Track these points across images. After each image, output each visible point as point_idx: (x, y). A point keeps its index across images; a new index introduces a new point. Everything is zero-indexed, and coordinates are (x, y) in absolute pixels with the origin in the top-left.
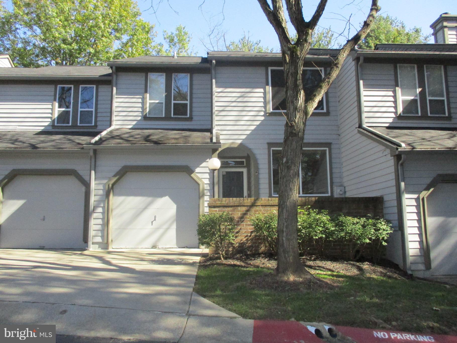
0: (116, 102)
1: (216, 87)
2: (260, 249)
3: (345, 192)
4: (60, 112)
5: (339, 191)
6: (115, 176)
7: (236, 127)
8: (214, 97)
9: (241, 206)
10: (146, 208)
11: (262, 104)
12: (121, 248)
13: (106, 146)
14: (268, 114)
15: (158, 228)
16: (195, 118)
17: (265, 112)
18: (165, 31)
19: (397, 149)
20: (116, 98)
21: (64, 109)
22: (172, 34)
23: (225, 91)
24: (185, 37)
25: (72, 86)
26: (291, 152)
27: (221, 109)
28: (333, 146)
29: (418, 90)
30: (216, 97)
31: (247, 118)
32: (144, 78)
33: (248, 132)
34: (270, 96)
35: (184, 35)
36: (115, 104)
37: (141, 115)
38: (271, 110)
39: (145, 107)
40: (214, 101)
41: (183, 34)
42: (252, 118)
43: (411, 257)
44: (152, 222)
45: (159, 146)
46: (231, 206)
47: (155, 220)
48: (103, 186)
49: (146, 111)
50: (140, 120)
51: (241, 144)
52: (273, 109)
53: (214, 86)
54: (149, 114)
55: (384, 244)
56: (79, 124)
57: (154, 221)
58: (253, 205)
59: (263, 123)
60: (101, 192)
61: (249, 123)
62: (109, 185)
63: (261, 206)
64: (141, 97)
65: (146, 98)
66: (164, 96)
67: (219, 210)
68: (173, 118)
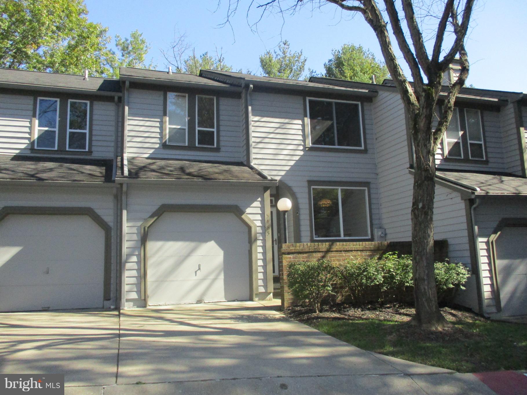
0: (128, 125)
1: (253, 115)
2: (337, 298)
3: (386, 234)
4: (42, 132)
5: (380, 233)
6: (152, 216)
7: (274, 162)
8: (250, 127)
9: (315, 252)
10: (188, 255)
11: (300, 138)
12: (160, 305)
13: (145, 180)
14: (307, 149)
15: (204, 279)
16: (223, 149)
17: (304, 146)
18: (118, 37)
19: (473, 193)
20: (129, 119)
21: (46, 129)
22: (127, 40)
23: (262, 120)
24: (142, 47)
25: (58, 100)
26: (427, 197)
27: (258, 140)
28: (372, 186)
29: (460, 132)
30: (253, 126)
31: (285, 152)
32: (162, 98)
33: (288, 168)
34: (308, 129)
35: (141, 44)
36: (127, 128)
37: (159, 142)
38: (311, 145)
39: (164, 133)
40: (250, 131)
41: (140, 42)
42: (292, 153)
43: (486, 301)
44: (196, 272)
45: (209, 182)
46: (306, 253)
47: (199, 269)
48: (137, 229)
49: (166, 137)
50: (158, 148)
51: (280, 181)
52: (313, 143)
53: (250, 115)
54: (169, 141)
55: (463, 288)
56: (67, 149)
57: (199, 271)
58: (328, 251)
59: (302, 159)
60: (135, 237)
61: (288, 158)
62: (144, 228)
63: (344, 251)
64: (159, 120)
65: (166, 122)
66: (187, 120)
67: (293, 257)
68: (198, 147)
